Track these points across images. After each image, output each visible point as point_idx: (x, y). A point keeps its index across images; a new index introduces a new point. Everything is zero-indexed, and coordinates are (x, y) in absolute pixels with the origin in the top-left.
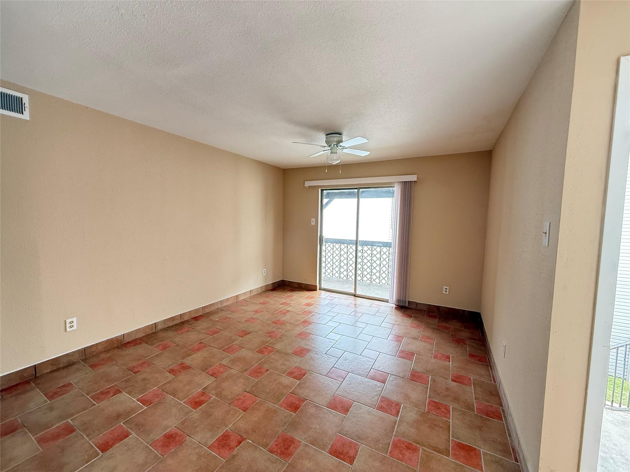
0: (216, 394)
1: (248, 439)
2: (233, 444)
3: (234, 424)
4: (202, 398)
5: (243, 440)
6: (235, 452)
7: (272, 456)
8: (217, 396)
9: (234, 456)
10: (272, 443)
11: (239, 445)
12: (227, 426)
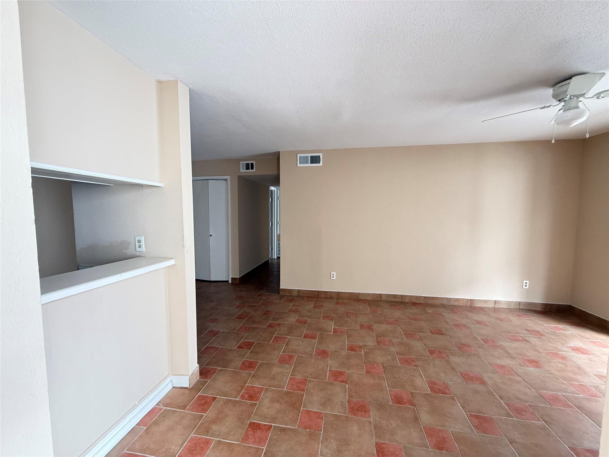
0: (366, 352)
1: (348, 385)
2: (340, 379)
3: (353, 373)
4: (357, 349)
5: (345, 383)
6: (335, 383)
7: (346, 403)
8: (364, 354)
9: (332, 384)
10: (355, 400)
11: (341, 382)
12: (348, 370)
